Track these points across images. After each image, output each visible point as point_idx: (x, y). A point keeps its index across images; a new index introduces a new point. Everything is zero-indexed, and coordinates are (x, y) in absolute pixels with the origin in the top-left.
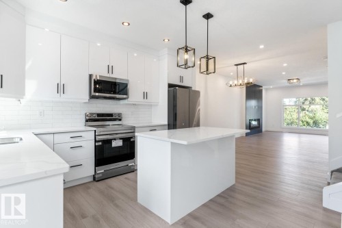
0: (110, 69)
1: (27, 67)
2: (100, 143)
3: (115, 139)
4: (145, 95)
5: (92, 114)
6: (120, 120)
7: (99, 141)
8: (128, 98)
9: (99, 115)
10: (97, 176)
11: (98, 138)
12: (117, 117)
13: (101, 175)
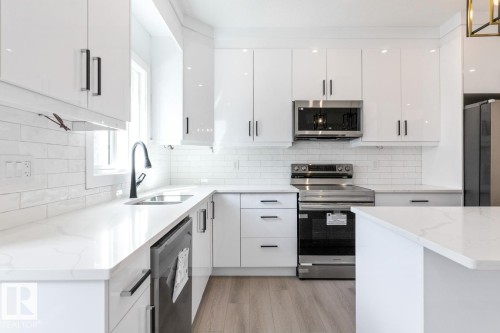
0: (327, 86)
1: (216, 103)
2: (306, 216)
3: (332, 212)
4: (402, 128)
5: (300, 166)
6: (350, 177)
7: (304, 212)
8: (361, 136)
9: (311, 168)
10: (300, 271)
11: (303, 206)
12: (344, 172)
13: (307, 270)
